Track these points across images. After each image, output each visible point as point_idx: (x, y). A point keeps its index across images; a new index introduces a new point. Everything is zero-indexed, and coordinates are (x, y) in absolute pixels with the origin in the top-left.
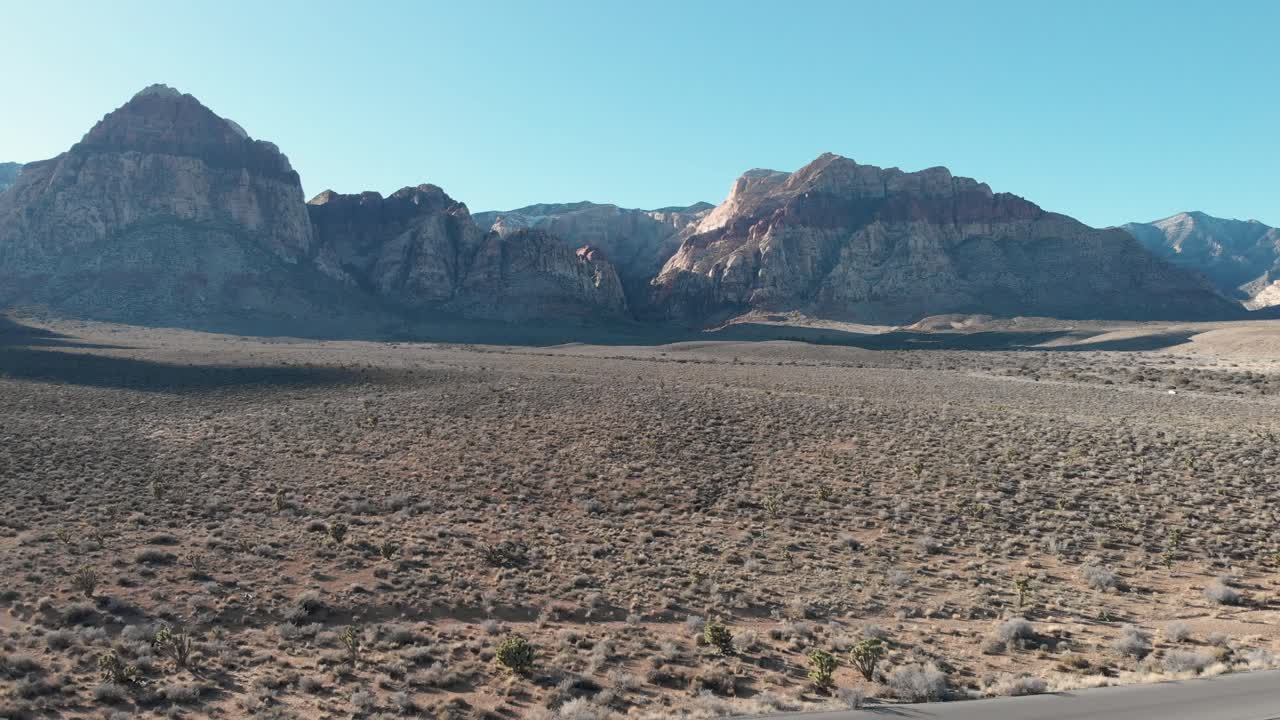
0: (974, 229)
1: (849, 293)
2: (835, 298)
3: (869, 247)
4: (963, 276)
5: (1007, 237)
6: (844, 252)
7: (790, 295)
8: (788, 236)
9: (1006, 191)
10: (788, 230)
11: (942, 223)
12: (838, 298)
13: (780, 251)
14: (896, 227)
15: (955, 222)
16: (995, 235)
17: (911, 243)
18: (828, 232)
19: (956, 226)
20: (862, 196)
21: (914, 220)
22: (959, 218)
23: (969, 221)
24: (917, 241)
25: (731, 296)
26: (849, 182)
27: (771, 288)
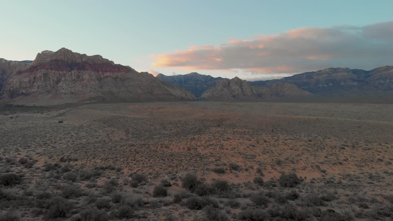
0: (108, 74)
1: (63, 91)
2: (58, 93)
3: (72, 78)
4: (101, 88)
5: (117, 77)
6: (63, 79)
7: (44, 91)
8: (45, 73)
9: (119, 64)
10: (45, 71)
11: (98, 71)
12: (59, 93)
13: (41, 77)
14: (81, 72)
15: (102, 72)
16: (114, 76)
17: (84, 77)
18: (60, 72)
19: (102, 73)
20: (74, 62)
21: (87, 70)
22: (103, 70)
23: (106, 72)
24: (86, 76)
25: (24, 91)
26: (70, 57)
27: (37, 89)
